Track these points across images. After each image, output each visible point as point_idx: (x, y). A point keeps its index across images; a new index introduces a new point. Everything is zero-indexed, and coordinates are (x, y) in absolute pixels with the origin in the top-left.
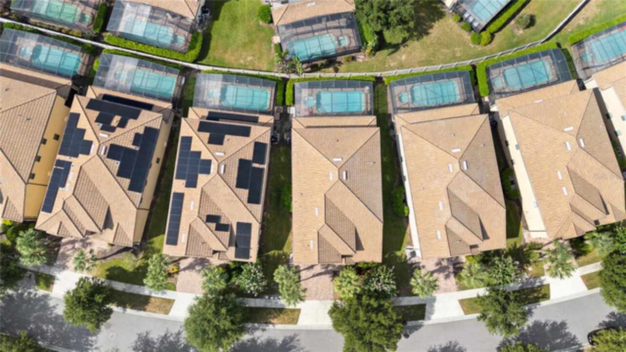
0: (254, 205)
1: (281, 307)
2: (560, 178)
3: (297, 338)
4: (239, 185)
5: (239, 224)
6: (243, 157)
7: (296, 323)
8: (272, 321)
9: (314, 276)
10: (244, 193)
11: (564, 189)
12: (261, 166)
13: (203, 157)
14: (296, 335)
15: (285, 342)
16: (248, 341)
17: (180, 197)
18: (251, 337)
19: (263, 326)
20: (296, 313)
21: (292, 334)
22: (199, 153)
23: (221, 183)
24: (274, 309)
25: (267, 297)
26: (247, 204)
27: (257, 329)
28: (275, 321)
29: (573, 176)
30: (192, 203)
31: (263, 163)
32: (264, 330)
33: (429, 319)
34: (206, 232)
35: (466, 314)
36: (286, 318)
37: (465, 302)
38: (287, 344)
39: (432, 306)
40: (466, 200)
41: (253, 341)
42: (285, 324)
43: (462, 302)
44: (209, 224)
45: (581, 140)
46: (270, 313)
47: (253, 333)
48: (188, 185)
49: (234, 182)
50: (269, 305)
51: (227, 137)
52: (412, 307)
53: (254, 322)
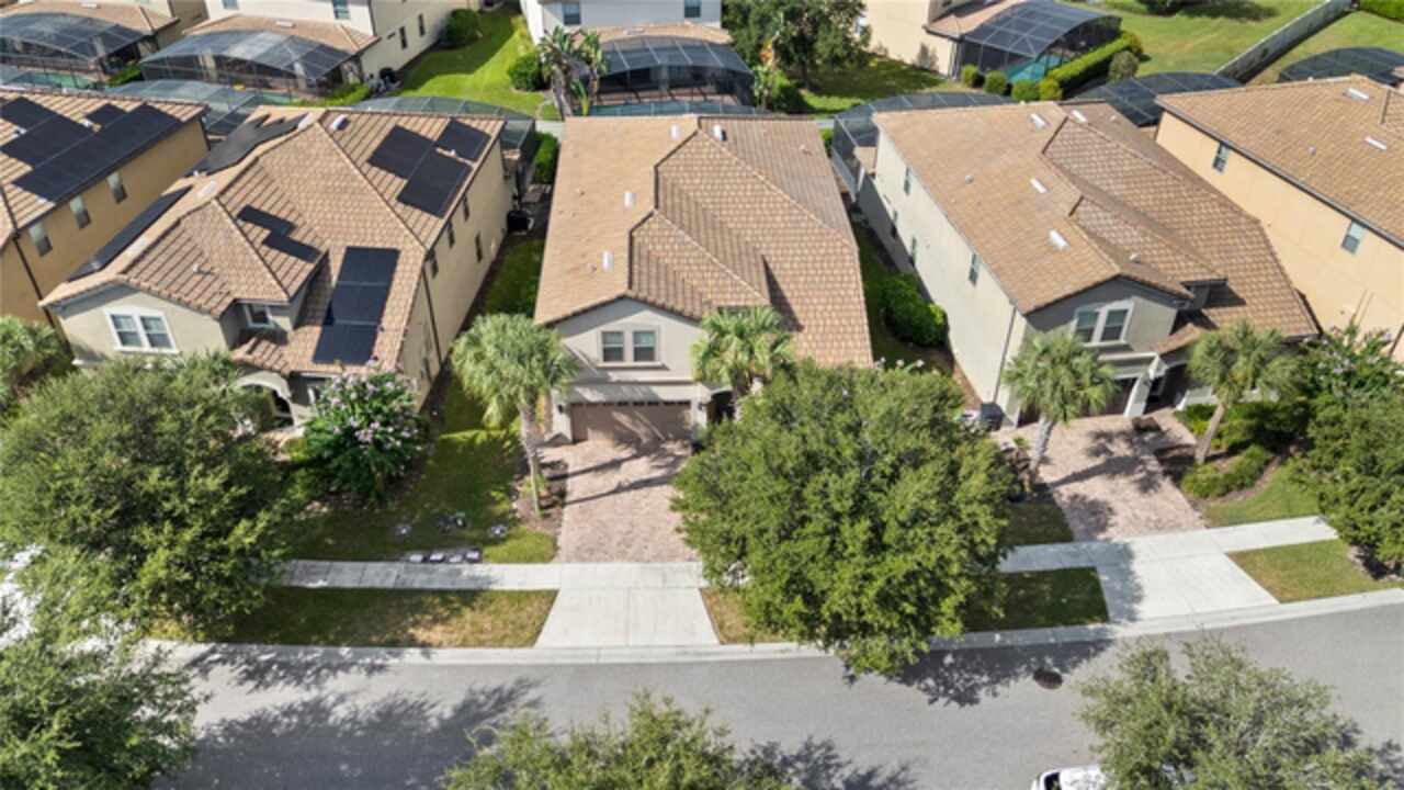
0: (417, 211)
1: (471, 586)
3: (532, 694)
5: (351, 251)
6: (408, 130)
7: (532, 641)
8: (421, 634)
9: (619, 489)
10: (392, 181)
12: (462, 159)
14: (524, 684)
15: (469, 713)
16: (289, 712)
17: (178, 195)
18: (308, 696)
19: (380, 656)
20: (534, 607)
21: (509, 683)
24: (442, 593)
25: (417, 558)
26: (393, 204)
27: (345, 666)
28: (437, 633)
31: (467, 156)
32: (372, 669)
35: (1281, 599)
36: (486, 622)
37: (1265, 560)
38: (480, 717)
41: (317, 710)
42: (482, 644)
43: (1247, 561)
44: (248, 227)
46: (419, 608)
47: (318, 682)
48: (209, 172)
49: (364, 154)
50: (418, 580)
53: (336, 643)
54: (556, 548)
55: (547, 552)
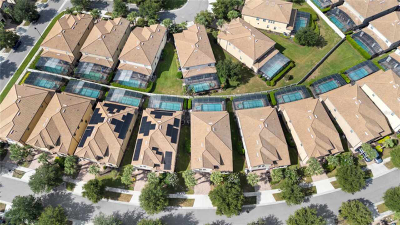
0: (173, 144)
1: (185, 198)
2: (309, 131)
3: (193, 213)
4: (167, 134)
5: (167, 152)
6: (169, 123)
7: (192, 206)
8: (180, 205)
9: (201, 183)
10: (170, 138)
11: (311, 135)
12: (177, 128)
13: (152, 123)
14: (192, 212)
15: (187, 215)
16: (168, 215)
17: (141, 140)
18: (170, 213)
19: (176, 208)
20: (192, 201)
21: (191, 212)
22: (150, 122)
23: (159, 133)
24: (182, 199)
25: (178, 193)
26: (171, 143)
27: (173, 209)
28: (182, 205)
29: (315, 130)
30: (146, 142)
31: (178, 126)
32: (176, 210)
33: (259, 203)
34: (152, 154)
35: (277, 201)
36: (187, 203)
37: (276, 195)
38: (188, 216)
39: (260, 197)
40: (269, 140)
41: (171, 215)
42: (187, 206)
43: (274, 195)
44: (153, 151)
45: (316, 116)
46: (180, 201)
47: (171, 211)
48: (144, 135)
49: (165, 133)
50: (179, 197)
51: (162, 116)
52: (250, 197)
53: (172, 206)
54: (194, 192)
55: (193, 193)
